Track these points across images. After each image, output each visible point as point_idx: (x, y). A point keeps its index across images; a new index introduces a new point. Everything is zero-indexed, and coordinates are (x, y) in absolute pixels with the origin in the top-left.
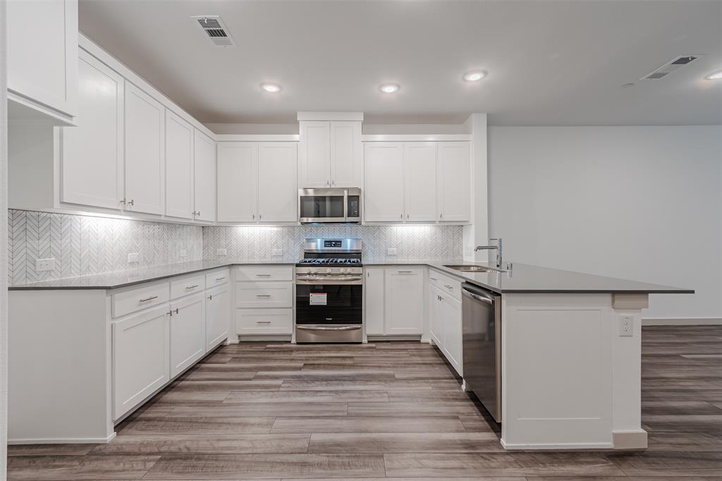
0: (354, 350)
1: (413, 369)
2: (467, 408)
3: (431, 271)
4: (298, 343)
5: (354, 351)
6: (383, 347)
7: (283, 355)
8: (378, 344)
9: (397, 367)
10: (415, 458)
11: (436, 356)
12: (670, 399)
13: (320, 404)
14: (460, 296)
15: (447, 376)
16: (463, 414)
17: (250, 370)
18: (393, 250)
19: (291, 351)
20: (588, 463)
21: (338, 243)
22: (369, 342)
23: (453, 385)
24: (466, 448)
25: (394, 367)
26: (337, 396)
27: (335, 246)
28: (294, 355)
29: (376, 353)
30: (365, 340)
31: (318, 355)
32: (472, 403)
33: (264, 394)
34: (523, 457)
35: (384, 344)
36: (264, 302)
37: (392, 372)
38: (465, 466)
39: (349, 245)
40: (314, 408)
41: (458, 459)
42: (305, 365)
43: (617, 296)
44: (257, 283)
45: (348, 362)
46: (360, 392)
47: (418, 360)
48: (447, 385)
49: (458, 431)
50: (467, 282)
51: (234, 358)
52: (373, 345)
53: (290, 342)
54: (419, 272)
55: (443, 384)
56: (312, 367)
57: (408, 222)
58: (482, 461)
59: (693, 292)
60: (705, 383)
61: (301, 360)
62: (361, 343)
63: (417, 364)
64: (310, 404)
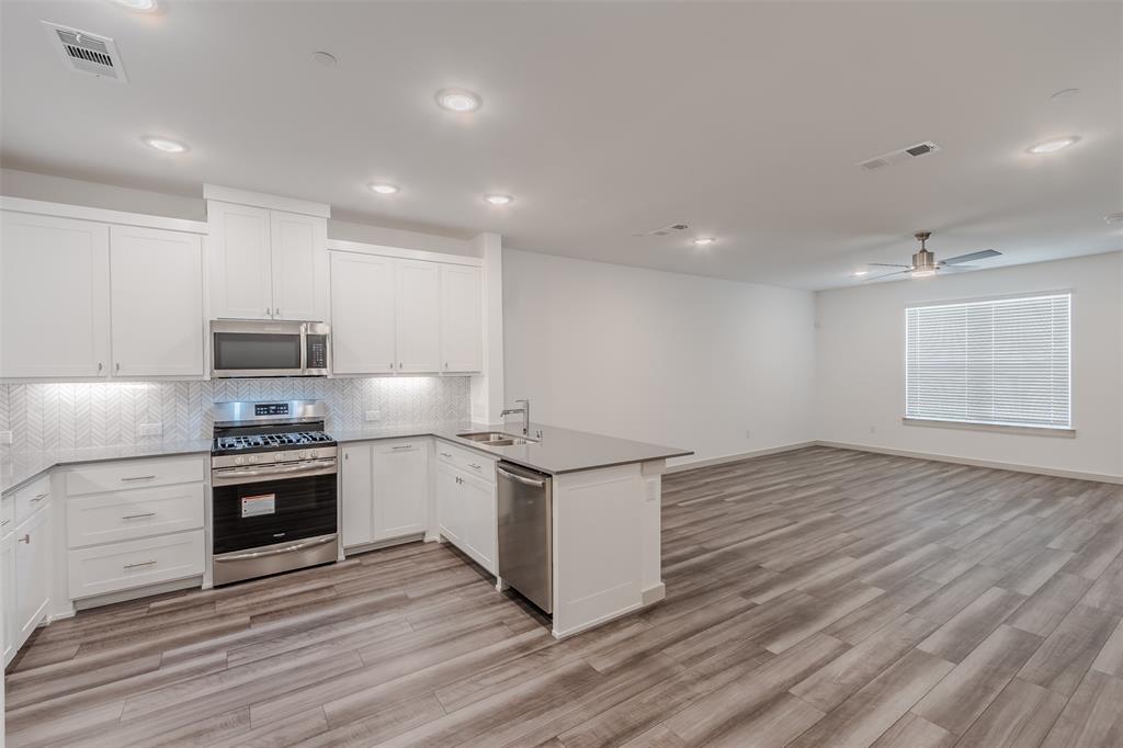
0: (328, 575)
1: (428, 581)
2: (511, 609)
3: (439, 443)
4: (216, 587)
5: (329, 577)
6: (374, 561)
7: (198, 614)
8: (362, 558)
9: (405, 584)
10: (472, 682)
11: (452, 557)
12: (675, 548)
13: (313, 665)
14: (493, 476)
15: (474, 579)
16: (506, 618)
17: (143, 653)
18: (374, 413)
19: (212, 602)
20: (628, 626)
21: (280, 408)
22: (348, 557)
23: (486, 588)
24: (521, 652)
25: (402, 585)
26: (336, 646)
27: (276, 412)
28: (221, 607)
29: (365, 572)
30: (341, 557)
31: (268, 597)
32: (512, 603)
33: (204, 681)
34: (575, 641)
35: (372, 555)
36: (142, 527)
37: (402, 592)
38: (525, 669)
39: (299, 410)
40: (308, 673)
41: (517, 665)
42: (251, 618)
43: (645, 464)
44: (121, 494)
45: (327, 595)
46: (368, 630)
47: (430, 567)
48: (477, 590)
49: (508, 638)
50: (503, 461)
51: (82, 645)
52: (356, 561)
53: (200, 587)
54: (422, 446)
55: (472, 590)
56: (267, 617)
57: (400, 374)
58: (540, 658)
59: (692, 453)
60: (696, 528)
61: (241, 612)
62: (335, 562)
63: (431, 573)
64: (297, 669)
